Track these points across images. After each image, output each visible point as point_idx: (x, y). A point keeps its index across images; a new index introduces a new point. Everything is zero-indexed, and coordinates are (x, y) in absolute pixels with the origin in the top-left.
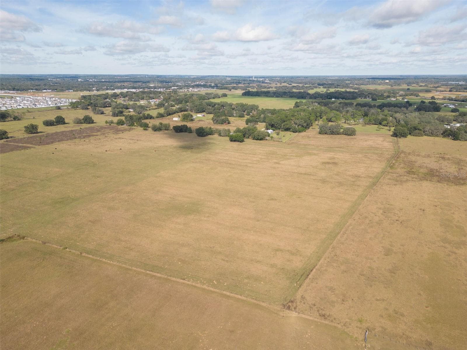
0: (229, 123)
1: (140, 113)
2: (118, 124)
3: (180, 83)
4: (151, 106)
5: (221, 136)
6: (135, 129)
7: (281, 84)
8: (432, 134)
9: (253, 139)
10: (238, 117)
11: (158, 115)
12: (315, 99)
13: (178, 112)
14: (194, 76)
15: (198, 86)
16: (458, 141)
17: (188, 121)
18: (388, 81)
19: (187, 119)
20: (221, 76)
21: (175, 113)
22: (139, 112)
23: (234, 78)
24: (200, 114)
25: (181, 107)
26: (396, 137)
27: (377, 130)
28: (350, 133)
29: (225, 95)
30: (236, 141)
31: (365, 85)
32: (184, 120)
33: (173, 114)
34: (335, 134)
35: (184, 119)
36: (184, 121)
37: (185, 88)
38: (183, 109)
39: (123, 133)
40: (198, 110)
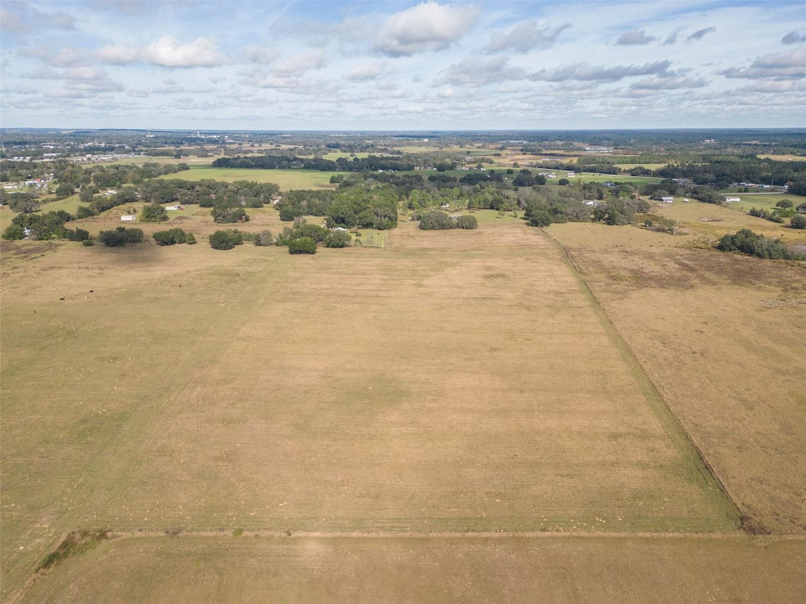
0: (247, 219)
1: (28, 209)
2: (9, 236)
3: (50, 145)
4: (41, 194)
5: (261, 245)
6: (60, 245)
7: (260, 146)
8: (577, 218)
9: (326, 245)
10: (251, 207)
11: (80, 211)
12: (351, 170)
13: (118, 205)
14: (67, 130)
15: (92, 150)
16: (615, 226)
17: (158, 220)
18: (426, 140)
19: (155, 217)
20: (127, 130)
21: (113, 206)
22: (25, 209)
23: (159, 134)
24: (171, 206)
25: (122, 194)
26: (536, 226)
27: (497, 218)
28: (468, 225)
29: (185, 167)
30: (303, 253)
31: (400, 147)
32: (147, 219)
33: (109, 208)
34: (447, 229)
35: (148, 217)
36: (150, 221)
37: (77, 154)
38: (127, 197)
39: (43, 255)
40: (163, 198)
